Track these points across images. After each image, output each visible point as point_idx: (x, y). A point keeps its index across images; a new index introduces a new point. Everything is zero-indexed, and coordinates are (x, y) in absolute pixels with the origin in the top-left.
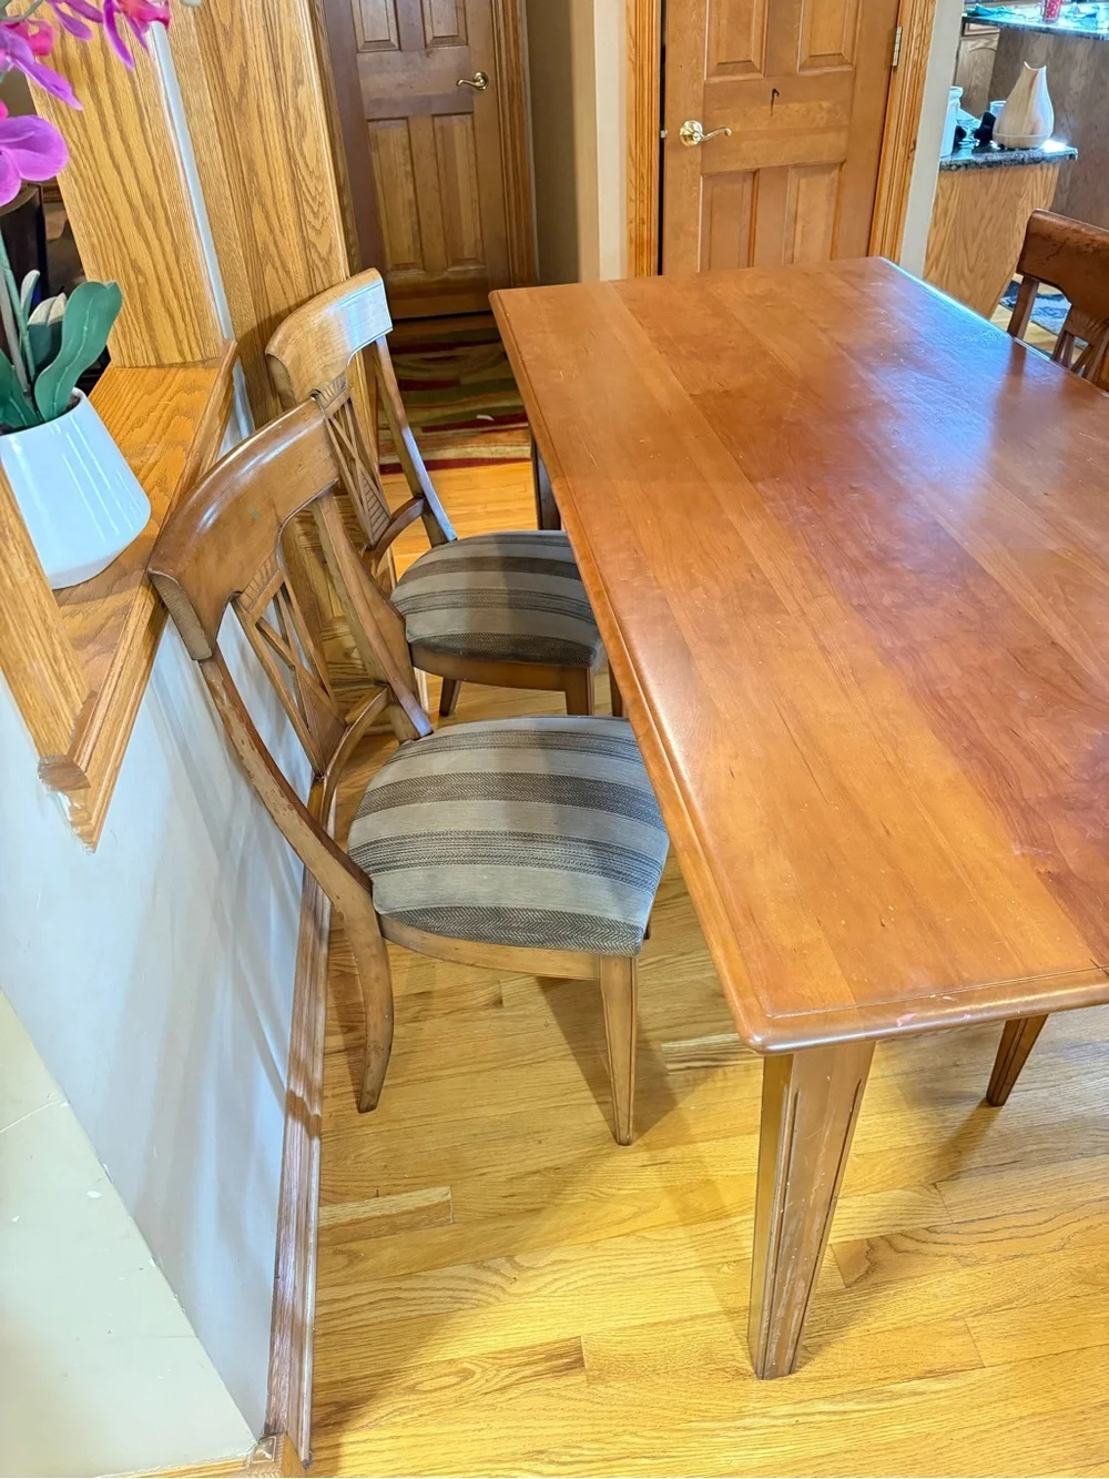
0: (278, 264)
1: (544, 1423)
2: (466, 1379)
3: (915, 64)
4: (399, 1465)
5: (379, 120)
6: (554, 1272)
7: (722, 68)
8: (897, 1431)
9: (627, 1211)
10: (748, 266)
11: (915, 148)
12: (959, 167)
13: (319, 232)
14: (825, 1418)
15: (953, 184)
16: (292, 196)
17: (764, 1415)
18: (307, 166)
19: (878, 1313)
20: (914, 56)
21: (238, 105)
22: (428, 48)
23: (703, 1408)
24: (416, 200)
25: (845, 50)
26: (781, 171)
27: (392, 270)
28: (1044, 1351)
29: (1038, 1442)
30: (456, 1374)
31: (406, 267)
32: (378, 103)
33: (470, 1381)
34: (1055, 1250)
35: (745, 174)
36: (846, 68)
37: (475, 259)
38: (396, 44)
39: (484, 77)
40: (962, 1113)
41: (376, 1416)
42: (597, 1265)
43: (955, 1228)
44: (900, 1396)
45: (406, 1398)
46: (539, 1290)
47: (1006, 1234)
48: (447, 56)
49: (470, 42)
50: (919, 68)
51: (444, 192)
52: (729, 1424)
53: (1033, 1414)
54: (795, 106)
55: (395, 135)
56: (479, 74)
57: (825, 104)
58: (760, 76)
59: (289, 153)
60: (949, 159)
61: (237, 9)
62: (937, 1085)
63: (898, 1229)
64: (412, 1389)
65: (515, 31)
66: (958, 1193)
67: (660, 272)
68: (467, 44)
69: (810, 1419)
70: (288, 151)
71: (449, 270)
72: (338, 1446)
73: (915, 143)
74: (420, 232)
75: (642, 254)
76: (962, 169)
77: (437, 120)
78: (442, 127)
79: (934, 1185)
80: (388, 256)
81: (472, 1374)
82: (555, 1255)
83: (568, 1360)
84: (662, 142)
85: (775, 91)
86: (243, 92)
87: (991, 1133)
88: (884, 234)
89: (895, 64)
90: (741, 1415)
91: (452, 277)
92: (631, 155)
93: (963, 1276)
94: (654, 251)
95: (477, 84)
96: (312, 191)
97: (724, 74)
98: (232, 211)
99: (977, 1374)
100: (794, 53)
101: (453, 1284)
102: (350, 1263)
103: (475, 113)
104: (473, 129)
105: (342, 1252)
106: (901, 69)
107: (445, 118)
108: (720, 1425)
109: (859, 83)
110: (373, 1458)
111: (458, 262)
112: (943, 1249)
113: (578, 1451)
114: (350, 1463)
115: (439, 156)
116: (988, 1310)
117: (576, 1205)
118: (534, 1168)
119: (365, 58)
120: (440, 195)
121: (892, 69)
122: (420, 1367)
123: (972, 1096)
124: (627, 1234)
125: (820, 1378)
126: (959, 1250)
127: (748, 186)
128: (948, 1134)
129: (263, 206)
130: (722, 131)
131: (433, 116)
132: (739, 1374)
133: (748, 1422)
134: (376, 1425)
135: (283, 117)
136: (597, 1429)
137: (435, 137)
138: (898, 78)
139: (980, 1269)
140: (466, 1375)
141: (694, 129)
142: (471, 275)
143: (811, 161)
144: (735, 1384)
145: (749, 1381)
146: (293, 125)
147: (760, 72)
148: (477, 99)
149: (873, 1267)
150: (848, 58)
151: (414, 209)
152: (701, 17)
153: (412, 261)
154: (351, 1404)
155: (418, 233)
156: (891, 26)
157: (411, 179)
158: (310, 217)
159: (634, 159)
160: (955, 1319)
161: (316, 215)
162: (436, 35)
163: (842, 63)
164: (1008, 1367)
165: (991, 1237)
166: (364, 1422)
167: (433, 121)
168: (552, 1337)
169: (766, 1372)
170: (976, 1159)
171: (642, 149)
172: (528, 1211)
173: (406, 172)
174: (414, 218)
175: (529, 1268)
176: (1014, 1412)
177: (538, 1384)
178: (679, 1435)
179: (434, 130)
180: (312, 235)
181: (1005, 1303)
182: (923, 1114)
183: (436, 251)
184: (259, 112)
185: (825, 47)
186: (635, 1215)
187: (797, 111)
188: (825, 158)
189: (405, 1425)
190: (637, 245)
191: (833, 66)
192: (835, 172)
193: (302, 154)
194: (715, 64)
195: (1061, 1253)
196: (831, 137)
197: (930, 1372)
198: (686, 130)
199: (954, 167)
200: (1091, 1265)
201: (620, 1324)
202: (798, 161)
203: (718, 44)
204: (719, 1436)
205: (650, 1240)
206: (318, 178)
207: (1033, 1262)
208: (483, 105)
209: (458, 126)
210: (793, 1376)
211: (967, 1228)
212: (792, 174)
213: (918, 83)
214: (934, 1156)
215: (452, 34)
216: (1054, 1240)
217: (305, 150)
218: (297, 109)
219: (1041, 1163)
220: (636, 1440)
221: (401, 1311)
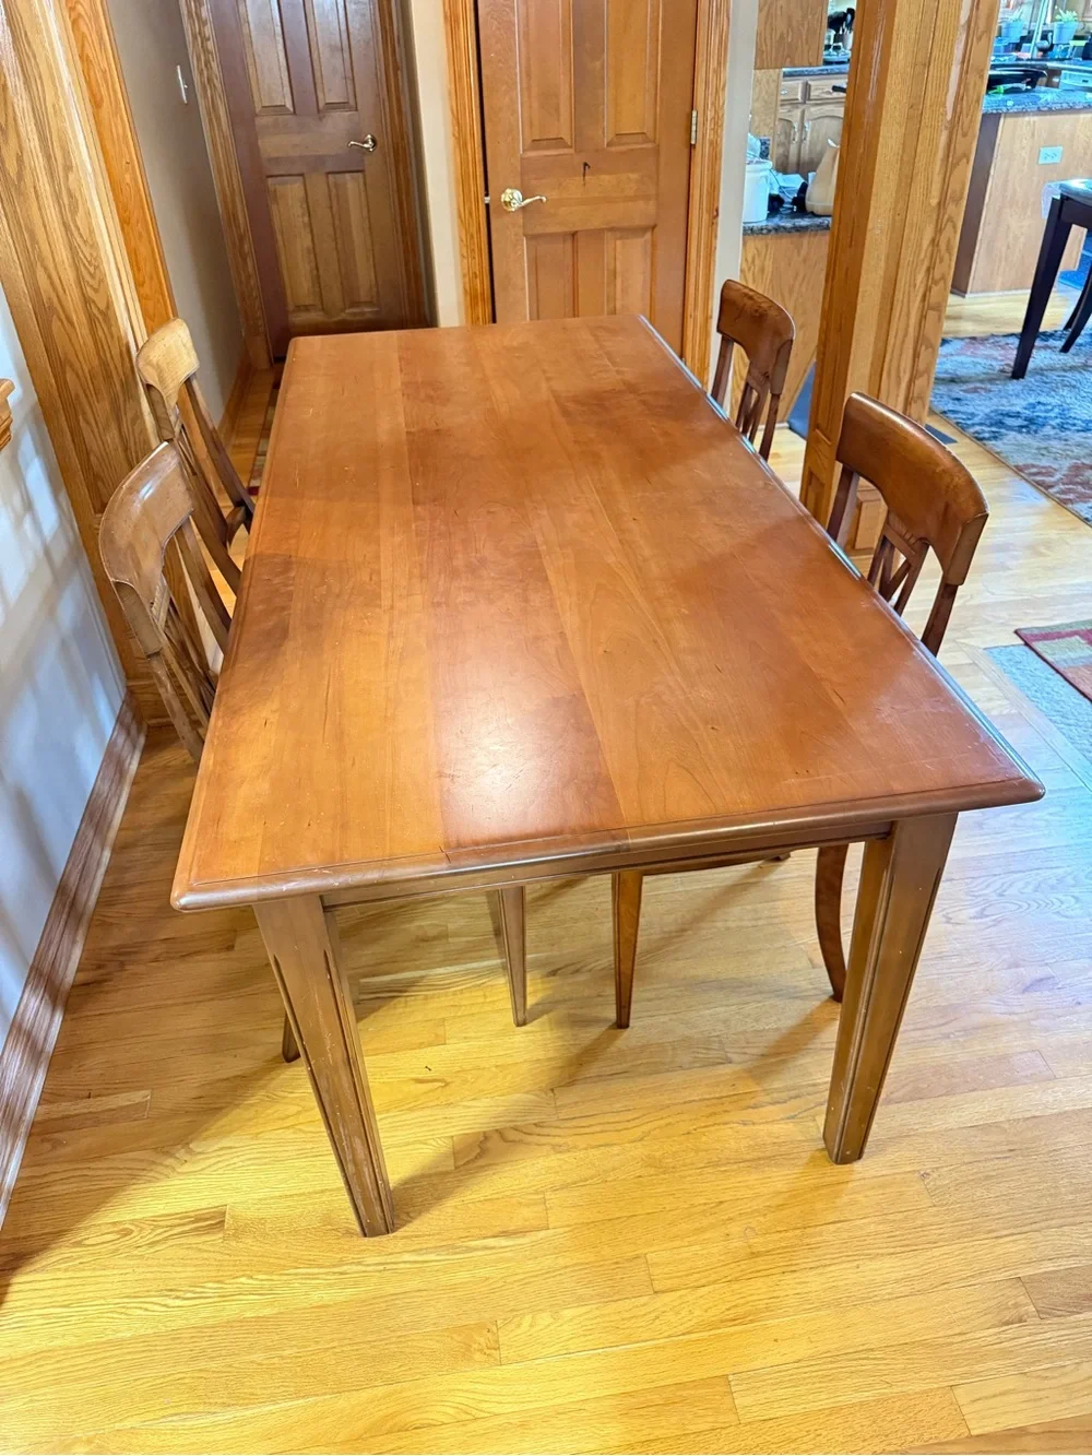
0: (63, 317)
1: (179, 1269)
2: (126, 1235)
3: (711, 143)
4: (54, 1299)
5: (276, 176)
6: (219, 1156)
7: (536, 143)
8: (463, 1276)
9: (293, 1109)
10: (574, 316)
11: (717, 215)
12: (769, 231)
13: (96, 290)
14: (408, 1266)
15: (767, 246)
16: (71, 260)
17: (359, 1263)
18: (81, 236)
19: (476, 1188)
20: (709, 136)
21: (18, 189)
22: (322, 112)
23: (311, 1258)
24: (314, 248)
25: (648, 129)
26: (597, 234)
27: (294, 311)
28: (601, 1217)
29: (573, 1285)
30: (117, 1232)
31: (307, 308)
32: (277, 160)
33: (127, 1238)
34: (634, 1141)
35: (564, 236)
36: (650, 145)
37: (371, 302)
38: (292, 109)
39: (373, 140)
40: (592, 1033)
41: (44, 1263)
42: (255, 1151)
43: (558, 1124)
44: (475, 1249)
45: (73, 1250)
46: (202, 1170)
47: (598, 1128)
48: (338, 122)
49: (359, 107)
50: (715, 146)
51: (339, 242)
52: (328, 1270)
53: (576, 1264)
54: (605, 178)
55: (292, 191)
56: (369, 136)
57: (633, 176)
58: (572, 151)
59: (66, 225)
60: (764, 224)
61: (10, 110)
62: (579, 1012)
63: (512, 1124)
64: (79, 1244)
65: (398, 100)
66: (569, 1097)
67: (494, 321)
68: (357, 110)
69: (395, 1266)
70: (64, 223)
71: (347, 311)
72: (8, 1285)
73: (717, 211)
74: (318, 277)
75: (477, 303)
76: (773, 232)
77: (331, 176)
78: (336, 185)
79: (552, 1090)
80: (289, 300)
81: (132, 1231)
82: (226, 1143)
83: (213, 1222)
84: (487, 206)
85: (586, 164)
86: (20, 176)
87: (613, 1049)
88: (696, 289)
89: (693, 142)
90: (341, 1263)
91: (349, 318)
92: (460, 216)
93: (553, 1160)
94: (487, 302)
95: (366, 145)
96: (88, 256)
97: (537, 149)
98: (20, 273)
99: (542, 1234)
100: (600, 132)
101: (129, 1165)
102: (54, 1148)
103: (367, 173)
104: (365, 184)
105: (49, 1141)
106: (698, 147)
107: (337, 176)
108: (322, 1270)
109: (662, 159)
110: (31, 1294)
111: (355, 304)
112: (544, 1140)
113: (199, 1290)
114: (14, 1298)
115: (334, 209)
116: (565, 1187)
117: (252, 1105)
118: (225, 1077)
119: (259, 121)
120: (337, 243)
121: (691, 147)
122: (90, 1227)
123: (606, 1020)
124: (288, 1128)
125: (412, 1236)
126: (557, 1140)
127: (569, 245)
128: (575, 1051)
129: (46, 269)
130: (538, 198)
131: (329, 173)
132: (349, 1233)
133: (345, 1268)
134: (43, 1269)
135: (58, 197)
136: (221, 1273)
137: (329, 191)
138: (697, 153)
139: (569, 1154)
140: (126, 1233)
141: (514, 197)
142: (368, 316)
143: (626, 224)
144: (342, 1241)
145: (355, 1238)
146: (66, 202)
147: (571, 147)
148: (368, 160)
149: (483, 1152)
150: (650, 135)
151: (312, 256)
152: (513, 101)
153: (311, 303)
154: (28, 1254)
155: (317, 279)
156: (688, 109)
157: (308, 230)
158: (88, 278)
159: (463, 220)
160: (536, 1193)
161: (92, 276)
162: (328, 101)
163: (647, 141)
164: (567, 1229)
165: (587, 1130)
166: (32, 1268)
167: (327, 178)
168: (204, 1204)
169: (368, 1230)
170: (593, 1070)
171: (471, 214)
172: (211, 1109)
173: (304, 224)
174: (313, 264)
175: (200, 1153)
176: (561, 1262)
177: (183, 1241)
178: (286, 1278)
179: (328, 187)
180: (90, 292)
181: (582, 1181)
182: (560, 1034)
183: (335, 296)
184: (36, 192)
185: (628, 127)
186: (299, 1113)
187: (609, 181)
188: (637, 222)
189: (66, 1270)
190: (472, 298)
191: (637, 143)
192: (648, 236)
193: (77, 226)
194: (530, 141)
195: (639, 1144)
196: (641, 204)
197: (503, 1232)
198: (505, 197)
199: (765, 231)
200: (660, 1153)
201: (261, 1196)
202: (613, 225)
203: (531, 125)
204: (318, 1279)
205: (304, 1132)
206: (92, 246)
207: (616, 1149)
208: (373, 165)
209: (351, 184)
210: (391, 1235)
211: (568, 1124)
212: (608, 235)
213: (715, 157)
214: (560, 1067)
215: (342, 100)
216: (638, 1132)
217: (79, 223)
218: (69, 191)
219: (645, 1074)
220: (250, 1281)
221: (85, 1186)
